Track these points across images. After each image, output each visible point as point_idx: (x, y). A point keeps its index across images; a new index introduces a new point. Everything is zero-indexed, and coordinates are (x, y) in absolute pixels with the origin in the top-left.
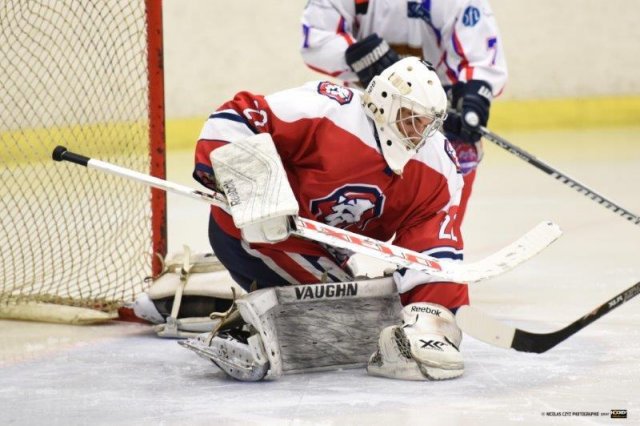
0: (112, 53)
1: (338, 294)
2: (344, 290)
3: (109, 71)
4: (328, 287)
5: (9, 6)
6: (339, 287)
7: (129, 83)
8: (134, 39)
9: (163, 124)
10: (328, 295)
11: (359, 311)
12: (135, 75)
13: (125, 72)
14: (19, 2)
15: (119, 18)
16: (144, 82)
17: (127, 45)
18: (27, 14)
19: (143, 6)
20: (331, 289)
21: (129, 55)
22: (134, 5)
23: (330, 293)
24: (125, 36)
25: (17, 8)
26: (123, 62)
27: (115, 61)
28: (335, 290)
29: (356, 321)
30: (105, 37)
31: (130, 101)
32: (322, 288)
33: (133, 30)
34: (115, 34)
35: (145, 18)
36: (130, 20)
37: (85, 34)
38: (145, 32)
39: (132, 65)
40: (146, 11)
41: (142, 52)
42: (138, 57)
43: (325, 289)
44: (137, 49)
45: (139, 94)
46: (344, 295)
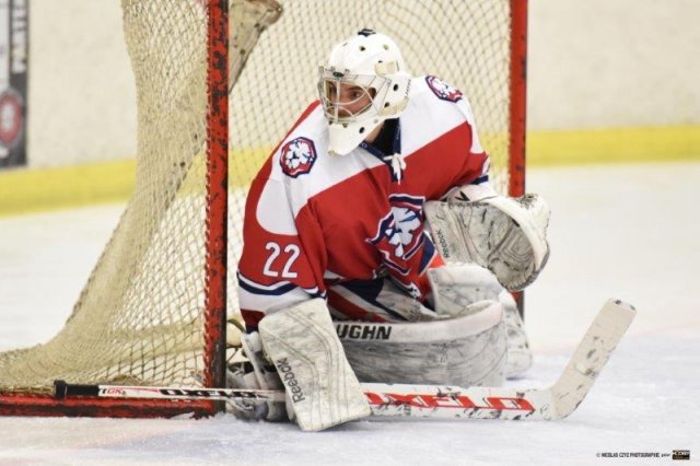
0: (472, 61)
1: (364, 337)
2: (372, 332)
3: (468, 80)
4: (353, 328)
5: (366, 6)
6: (367, 328)
7: (489, 94)
8: (496, 46)
9: (524, 138)
10: (351, 336)
11: (396, 356)
12: (496, 85)
13: (486, 82)
14: (376, 2)
15: (481, 23)
16: (505, 92)
17: (489, 53)
18: (384, 16)
19: (507, 9)
20: (356, 329)
21: (491, 63)
22: (498, 8)
23: (355, 335)
24: (487, 42)
25: (374, 9)
26: (484, 72)
27: (475, 70)
28: (362, 331)
29: (392, 366)
30: (466, 44)
31: (490, 114)
32: (346, 327)
33: (495, 35)
34: (476, 42)
35: (509, 23)
36: (493, 25)
37: (444, 39)
38: (508, 38)
39: (493, 75)
40: (511, 15)
41: (504, 60)
42: (500, 66)
43: (349, 329)
44: (499, 57)
45: (500, 106)
46: (372, 337)
